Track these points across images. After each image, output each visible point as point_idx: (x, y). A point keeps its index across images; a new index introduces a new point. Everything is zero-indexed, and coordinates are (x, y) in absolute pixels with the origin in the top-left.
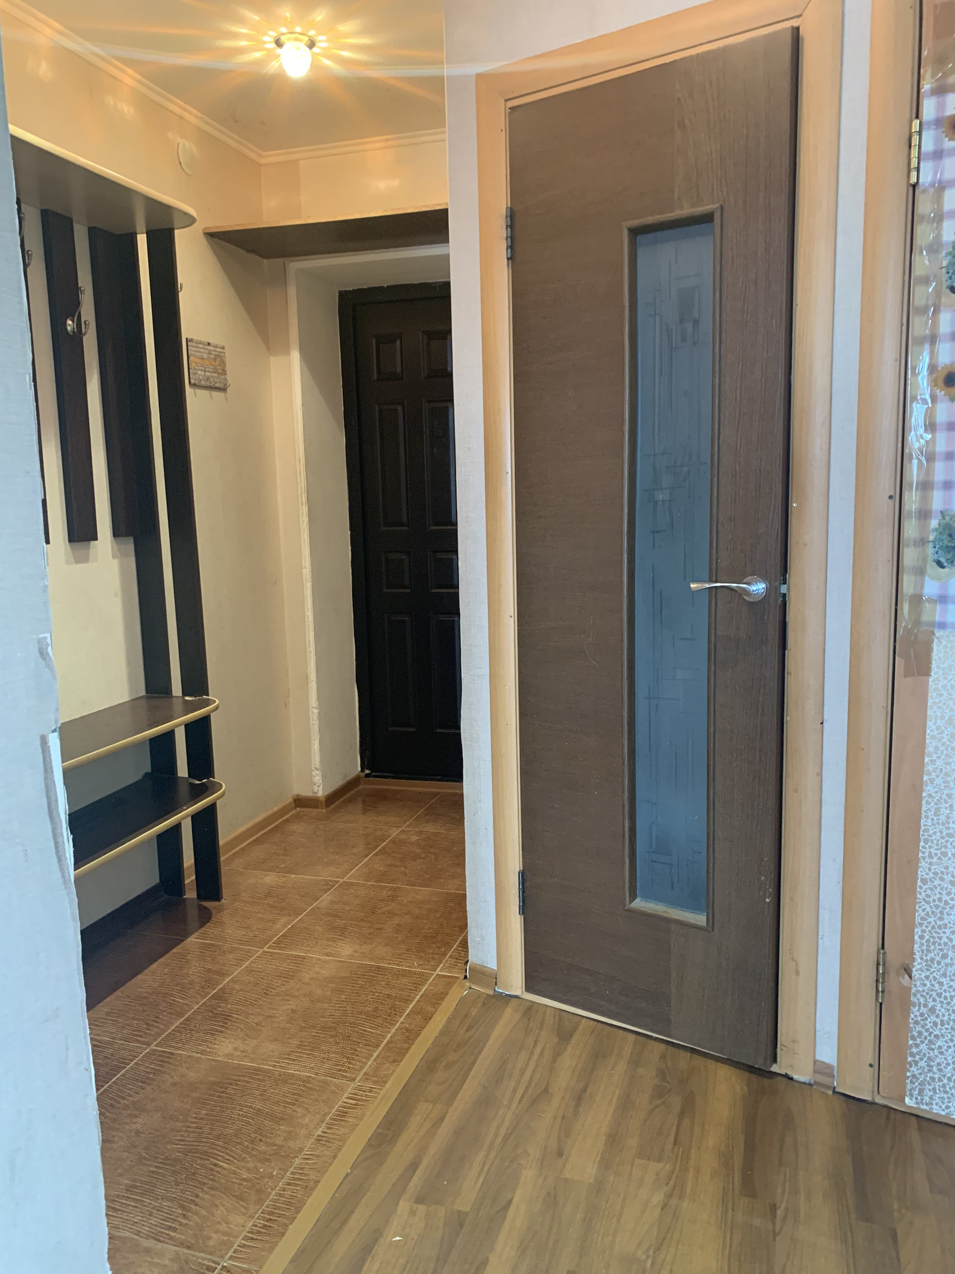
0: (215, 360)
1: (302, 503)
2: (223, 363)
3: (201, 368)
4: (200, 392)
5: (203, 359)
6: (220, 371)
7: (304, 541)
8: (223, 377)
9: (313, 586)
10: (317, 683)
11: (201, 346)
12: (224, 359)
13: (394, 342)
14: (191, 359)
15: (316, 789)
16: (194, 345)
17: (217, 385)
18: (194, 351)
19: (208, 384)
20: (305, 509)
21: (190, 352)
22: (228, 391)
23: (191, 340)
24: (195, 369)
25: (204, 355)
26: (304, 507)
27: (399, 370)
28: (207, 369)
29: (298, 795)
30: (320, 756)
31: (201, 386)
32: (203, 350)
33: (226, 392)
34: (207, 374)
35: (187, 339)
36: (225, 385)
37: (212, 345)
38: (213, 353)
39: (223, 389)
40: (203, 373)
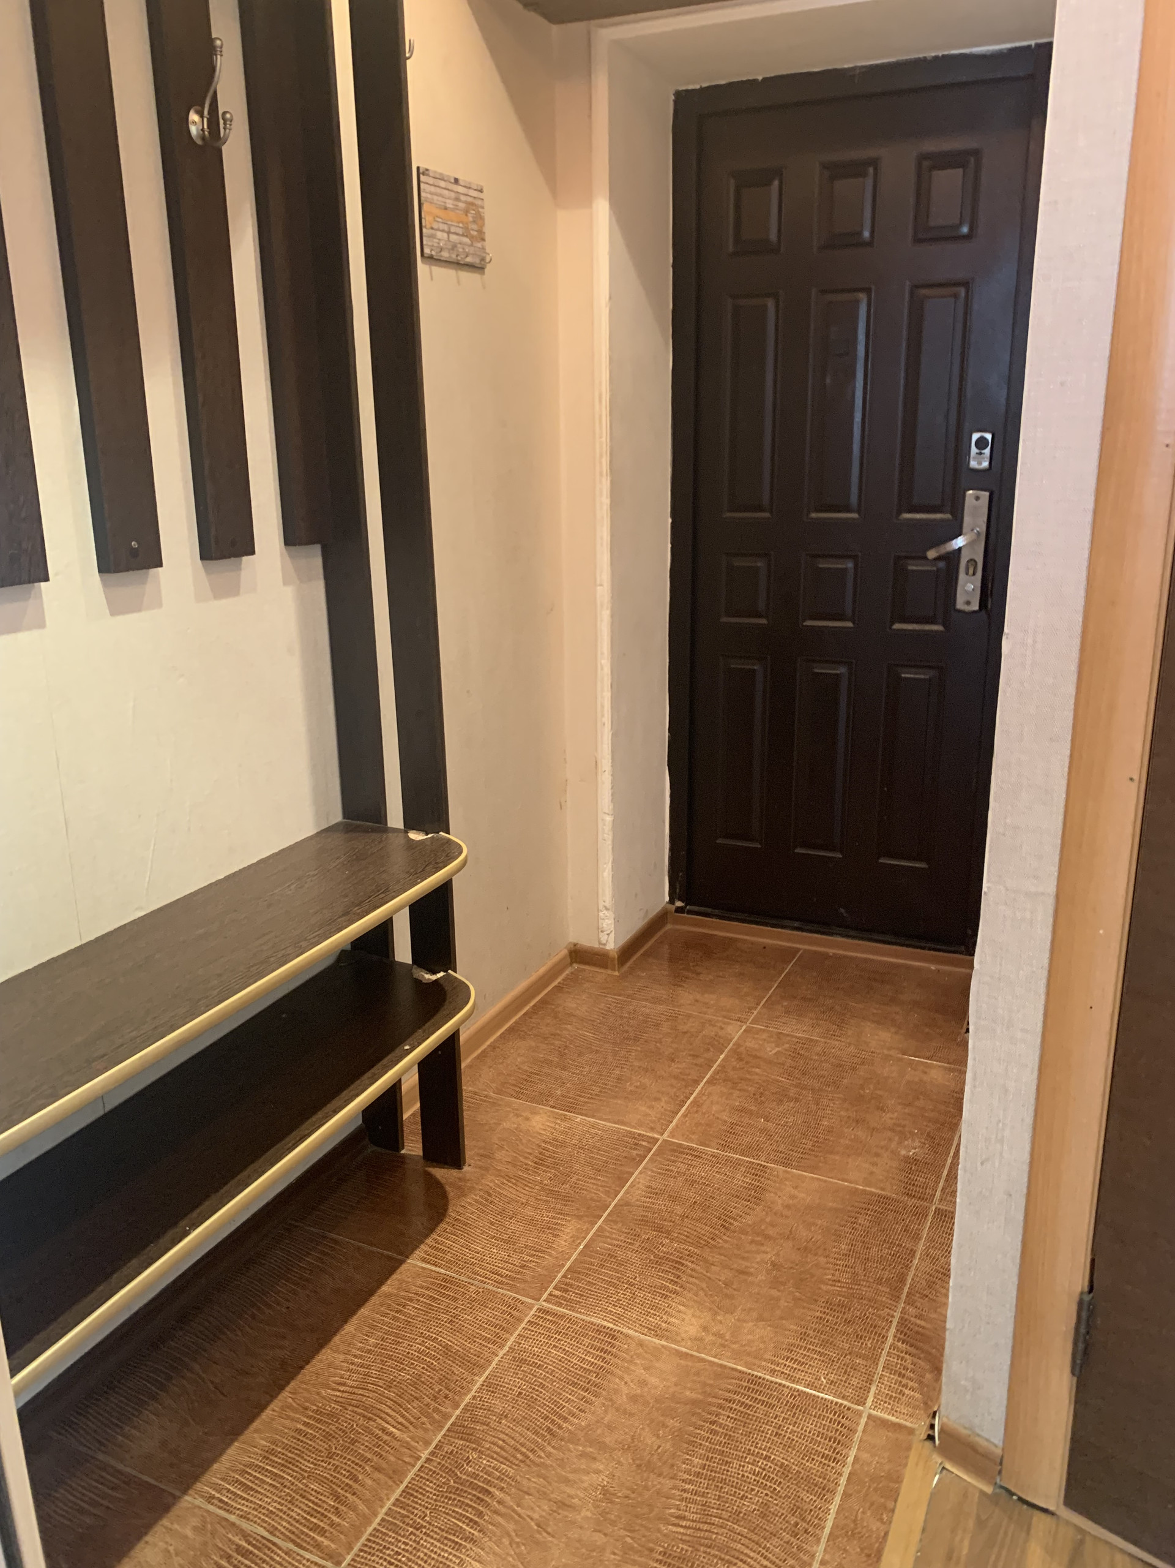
0: (466, 212)
1: (601, 474)
2: (479, 218)
3: (442, 226)
4: (437, 270)
5: (446, 208)
6: (475, 233)
7: (602, 538)
8: (479, 245)
9: (612, 616)
10: (612, 775)
11: (442, 184)
12: (480, 210)
13: (769, 183)
14: (425, 207)
15: (604, 938)
16: (431, 181)
17: (469, 260)
18: (431, 193)
19: (454, 256)
20: (605, 485)
21: (423, 194)
22: (486, 270)
23: (426, 172)
24: (432, 228)
25: (448, 201)
26: (604, 480)
27: (773, 236)
28: (453, 230)
29: (575, 945)
30: (614, 890)
31: (440, 260)
32: (446, 192)
33: (483, 273)
34: (453, 238)
35: (418, 168)
36: (483, 259)
37: (461, 183)
38: (463, 198)
39: (478, 268)
40: (445, 235)
